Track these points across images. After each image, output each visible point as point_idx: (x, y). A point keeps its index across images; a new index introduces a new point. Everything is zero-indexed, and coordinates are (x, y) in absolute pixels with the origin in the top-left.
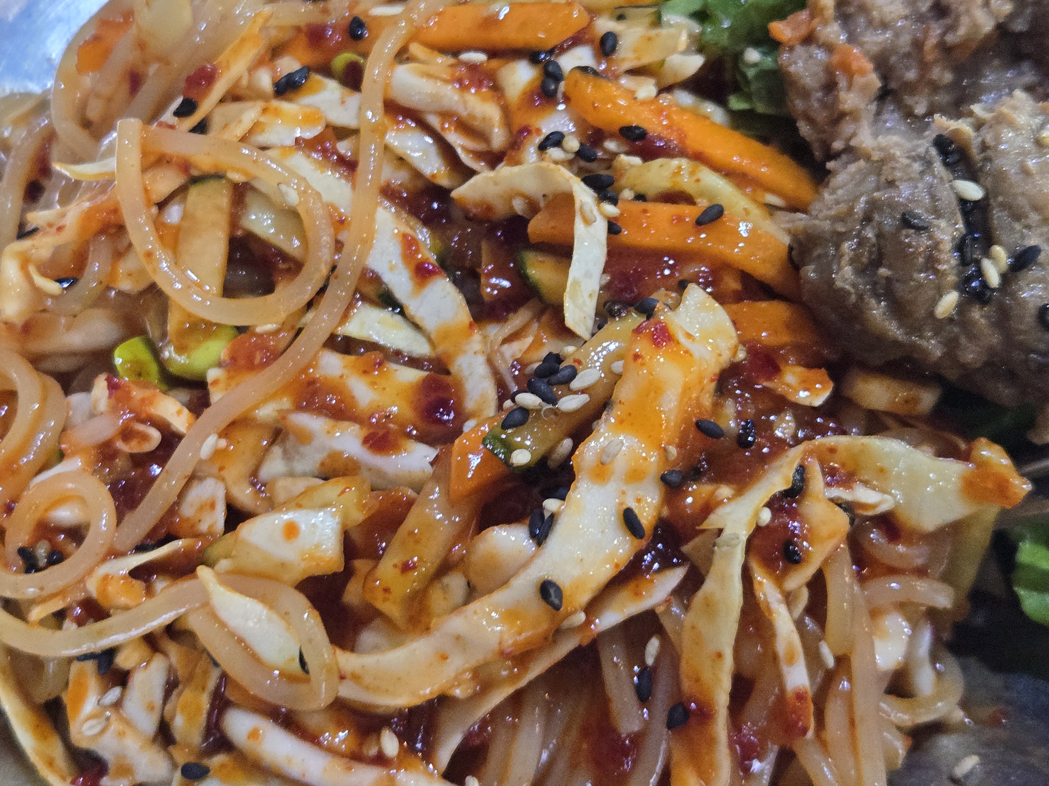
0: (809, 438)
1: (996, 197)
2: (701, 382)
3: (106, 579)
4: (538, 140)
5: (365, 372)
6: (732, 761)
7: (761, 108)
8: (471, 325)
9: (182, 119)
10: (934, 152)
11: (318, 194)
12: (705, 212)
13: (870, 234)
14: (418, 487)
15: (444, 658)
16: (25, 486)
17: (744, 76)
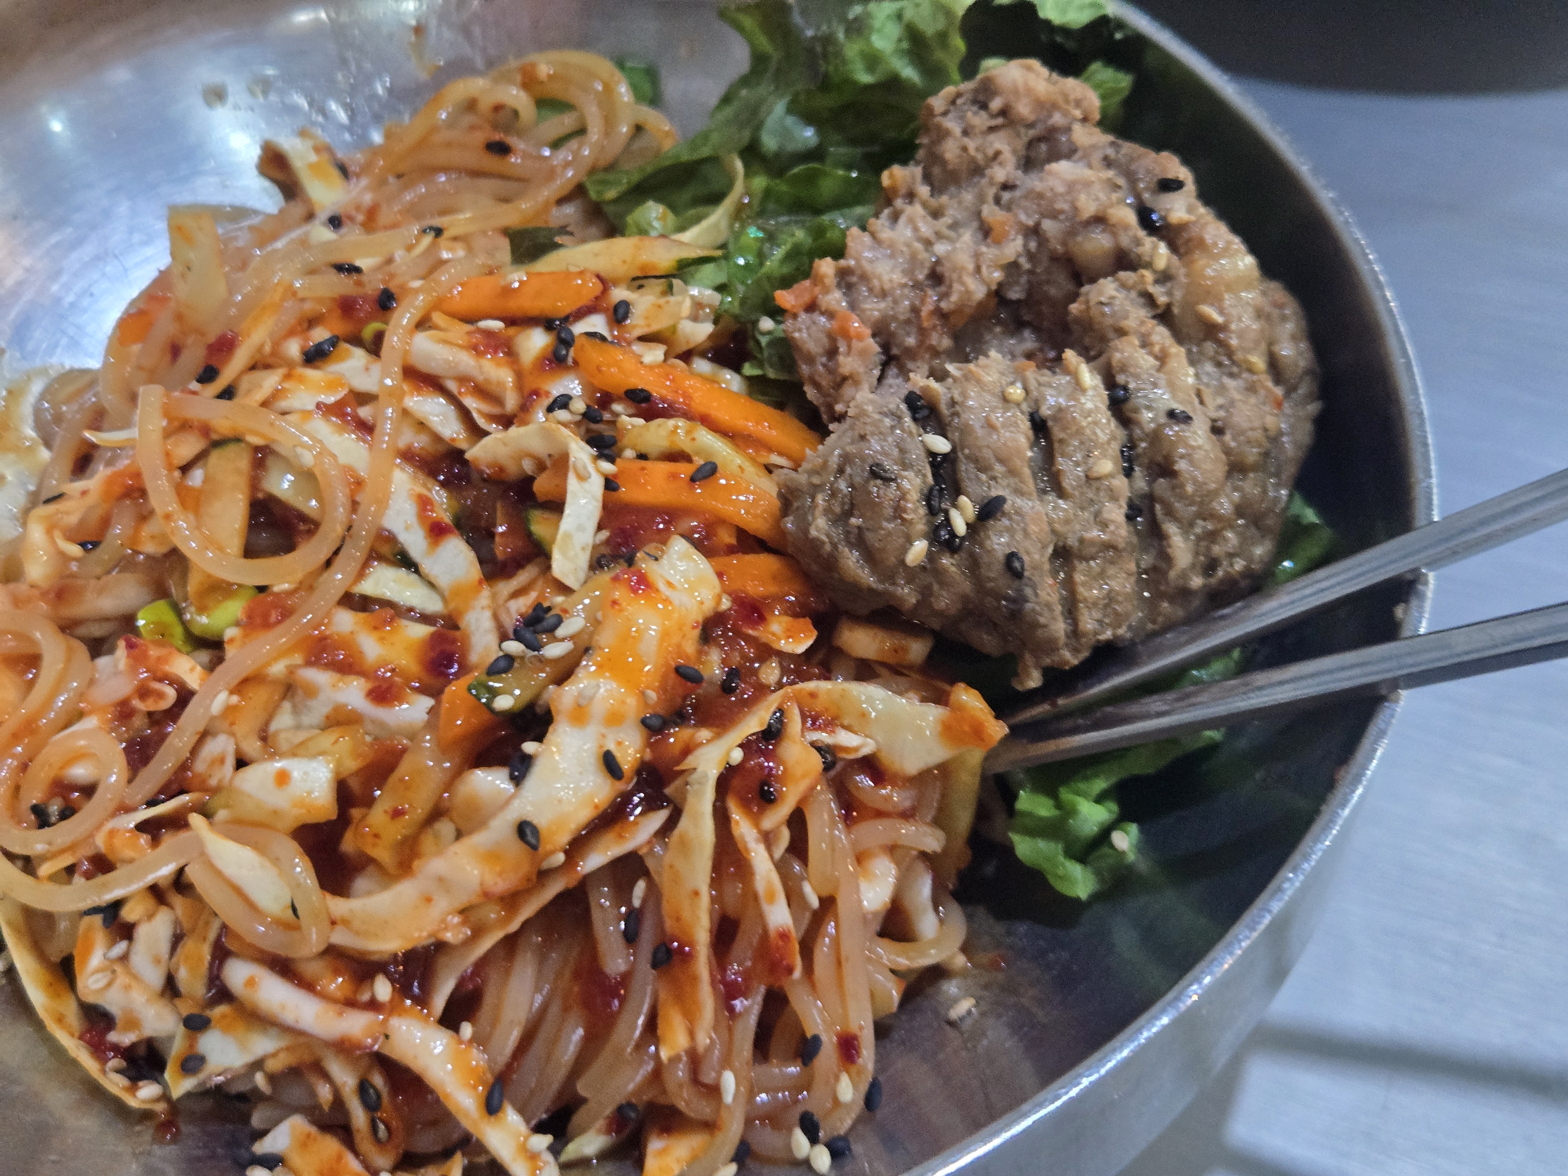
0: (793, 683)
1: (962, 449)
2: (680, 629)
3: (112, 833)
4: (547, 402)
5: (376, 628)
6: (716, 1000)
7: (771, 374)
8: (480, 582)
9: (205, 385)
10: (903, 407)
11: (334, 456)
12: (699, 470)
13: (842, 485)
14: (413, 736)
15: (429, 900)
16: (43, 744)
17: (758, 343)
